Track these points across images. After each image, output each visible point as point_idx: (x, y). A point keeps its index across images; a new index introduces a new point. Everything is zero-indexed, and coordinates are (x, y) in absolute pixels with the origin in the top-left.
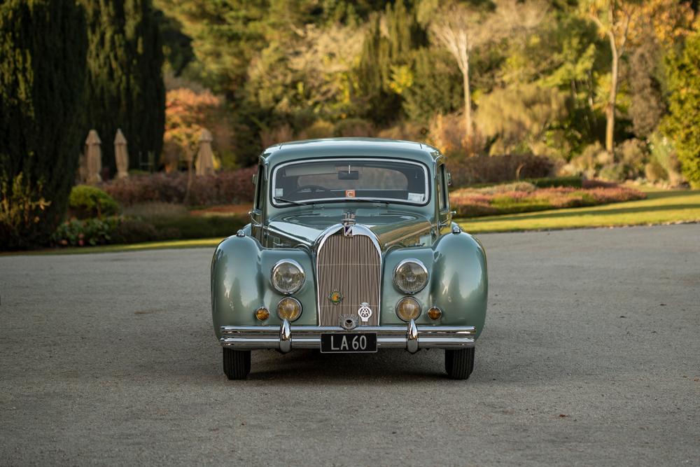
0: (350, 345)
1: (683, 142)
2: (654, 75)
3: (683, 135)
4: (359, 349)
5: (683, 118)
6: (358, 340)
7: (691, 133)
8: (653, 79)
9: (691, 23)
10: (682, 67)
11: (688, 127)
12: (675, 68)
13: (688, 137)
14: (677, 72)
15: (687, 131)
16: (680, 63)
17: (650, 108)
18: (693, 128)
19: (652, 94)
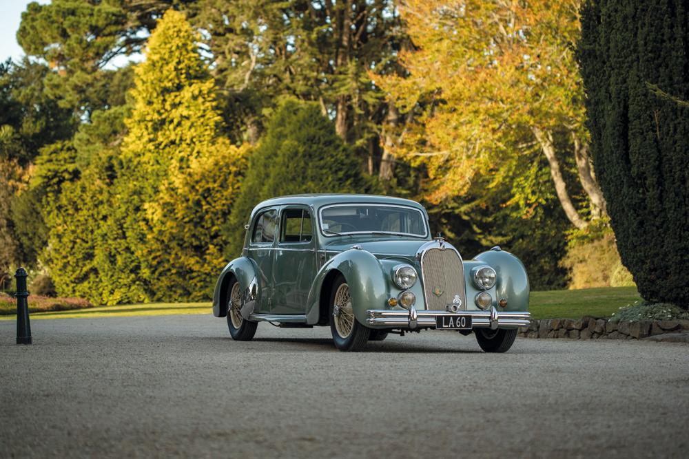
0: (455, 325)
1: (60, 270)
2: (9, 217)
3: (60, 264)
4: (461, 327)
5: (61, 250)
6: (460, 320)
7: (69, 262)
8: (8, 220)
9: (21, 175)
10: (59, 208)
11: (66, 257)
12: (54, 208)
13: (65, 266)
14: (56, 212)
15: (65, 260)
16: (57, 205)
17: (6, 244)
18: (69, 259)
19: (7, 232)
